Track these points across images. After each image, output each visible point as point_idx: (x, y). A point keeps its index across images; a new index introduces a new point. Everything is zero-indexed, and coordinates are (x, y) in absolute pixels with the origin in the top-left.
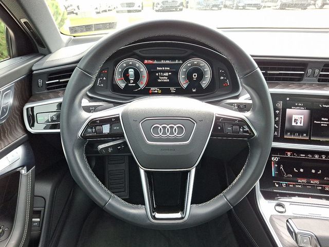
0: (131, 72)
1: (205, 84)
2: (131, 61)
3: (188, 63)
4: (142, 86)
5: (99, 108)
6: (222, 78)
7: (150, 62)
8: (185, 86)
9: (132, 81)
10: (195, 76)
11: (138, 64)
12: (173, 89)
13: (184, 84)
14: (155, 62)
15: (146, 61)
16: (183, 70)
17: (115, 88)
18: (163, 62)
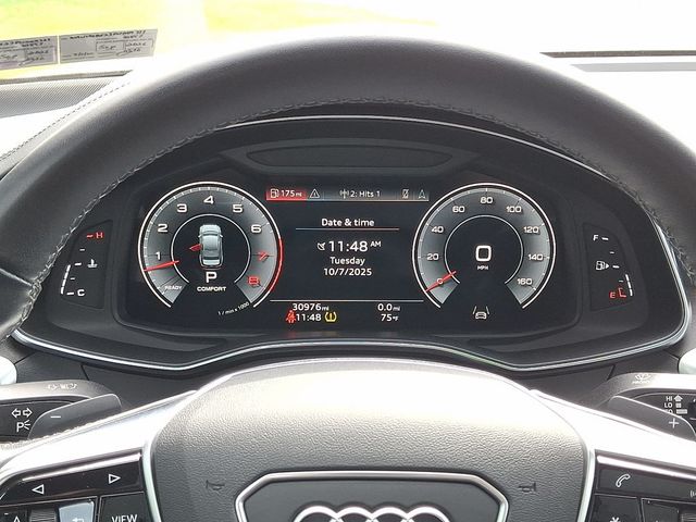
0: (210, 235)
1: (527, 287)
2: (210, 191)
3: (453, 204)
4: (254, 294)
5: (54, 414)
6: (603, 266)
7: (293, 195)
8: (441, 295)
9: (210, 276)
10: (483, 254)
11: (241, 203)
12: (388, 310)
13: (436, 288)
14: (315, 196)
15: (274, 195)
16: (430, 227)
17: (139, 303)
18: (344, 195)
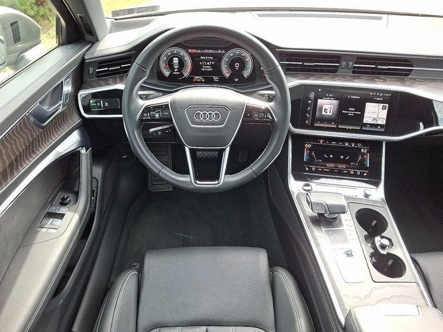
0: (176, 60)
1: (246, 73)
2: (176, 50)
3: (231, 53)
4: (186, 74)
5: (151, 96)
7: (194, 51)
8: (228, 75)
9: (176, 70)
10: (237, 65)
11: (182, 53)
12: (216, 78)
13: (227, 73)
14: (199, 51)
15: (190, 51)
16: (225, 59)
17: (160, 76)
18: (206, 51)
